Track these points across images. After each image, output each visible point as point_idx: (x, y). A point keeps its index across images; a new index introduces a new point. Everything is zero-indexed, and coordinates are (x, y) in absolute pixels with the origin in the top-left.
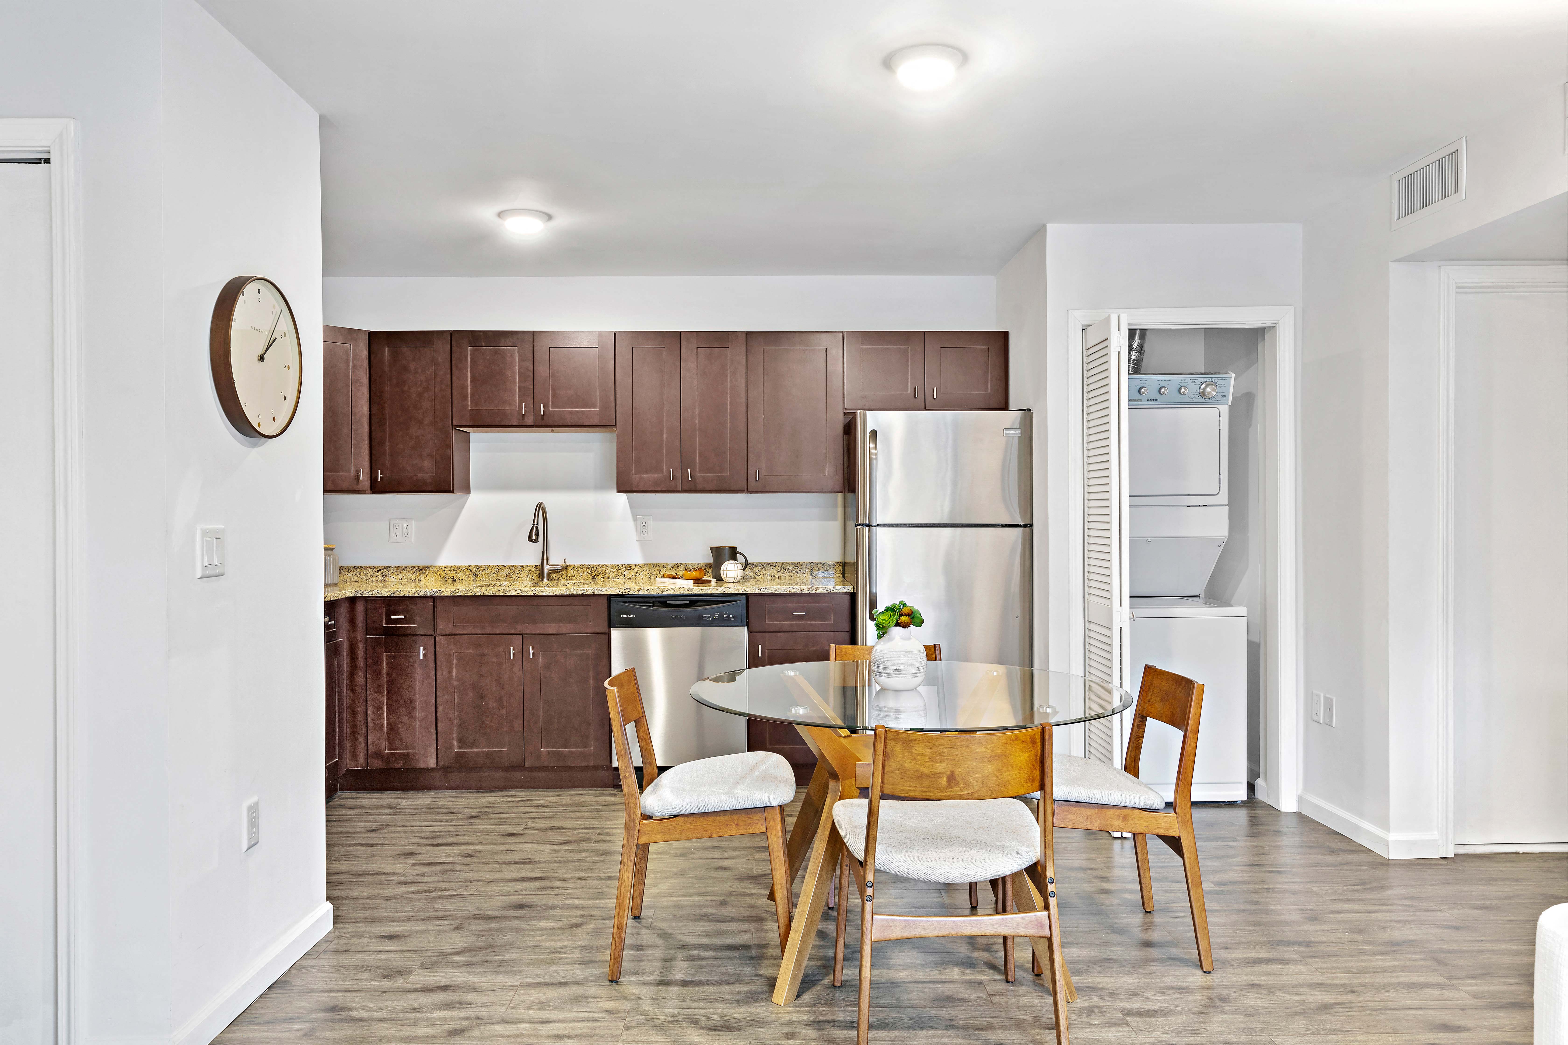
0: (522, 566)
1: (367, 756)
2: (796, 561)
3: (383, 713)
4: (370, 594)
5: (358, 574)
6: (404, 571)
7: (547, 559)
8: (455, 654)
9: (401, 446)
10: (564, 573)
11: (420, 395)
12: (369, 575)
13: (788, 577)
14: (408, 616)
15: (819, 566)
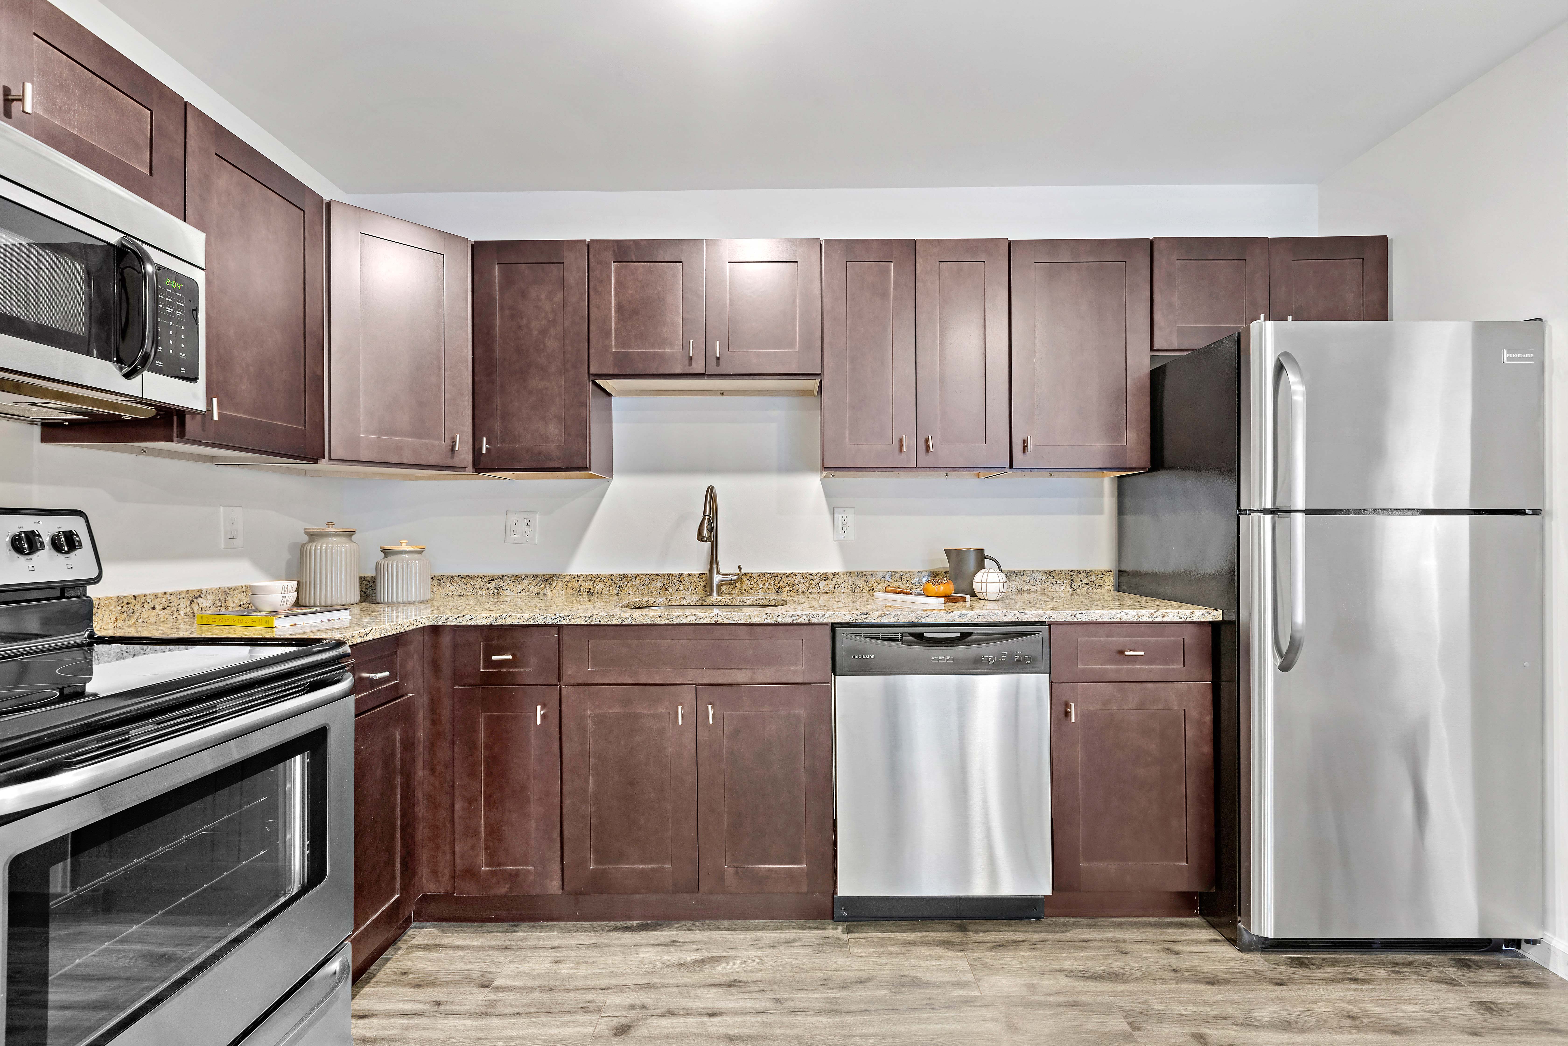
0: (682, 575)
1: (453, 877)
2: (1050, 569)
3: (479, 809)
4: (459, 622)
5: (463, 586)
6: (525, 582)
7: (717, 566)
8: (592, 716)
9: (516, 404)
10: (738, 585)
11: (544, 332)
12: (478, 587)
13: (1039, 590)
14: (518, 655)
15: (1081, 575)
